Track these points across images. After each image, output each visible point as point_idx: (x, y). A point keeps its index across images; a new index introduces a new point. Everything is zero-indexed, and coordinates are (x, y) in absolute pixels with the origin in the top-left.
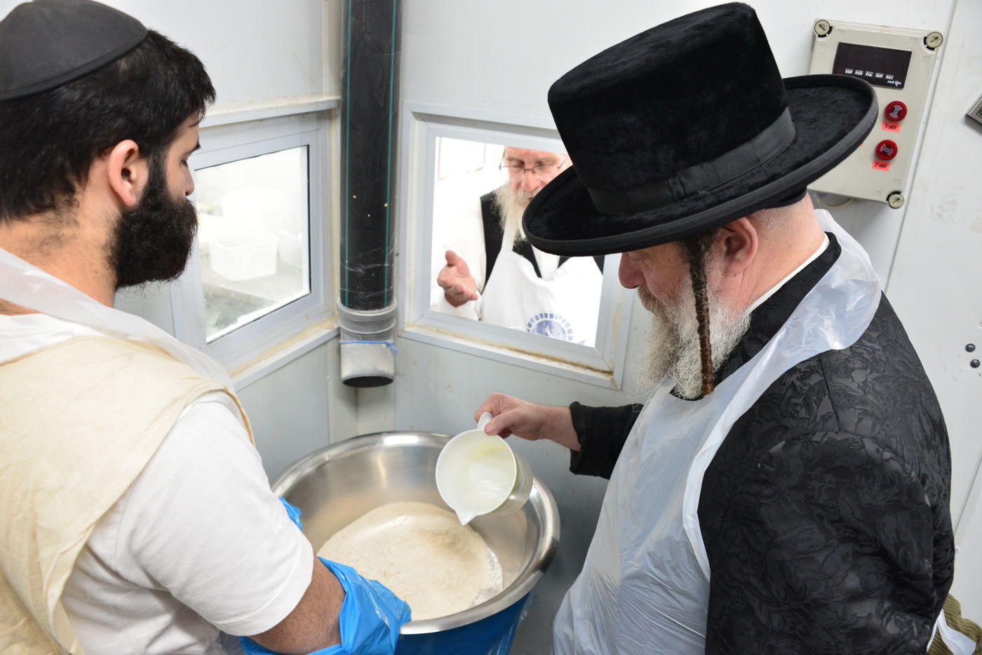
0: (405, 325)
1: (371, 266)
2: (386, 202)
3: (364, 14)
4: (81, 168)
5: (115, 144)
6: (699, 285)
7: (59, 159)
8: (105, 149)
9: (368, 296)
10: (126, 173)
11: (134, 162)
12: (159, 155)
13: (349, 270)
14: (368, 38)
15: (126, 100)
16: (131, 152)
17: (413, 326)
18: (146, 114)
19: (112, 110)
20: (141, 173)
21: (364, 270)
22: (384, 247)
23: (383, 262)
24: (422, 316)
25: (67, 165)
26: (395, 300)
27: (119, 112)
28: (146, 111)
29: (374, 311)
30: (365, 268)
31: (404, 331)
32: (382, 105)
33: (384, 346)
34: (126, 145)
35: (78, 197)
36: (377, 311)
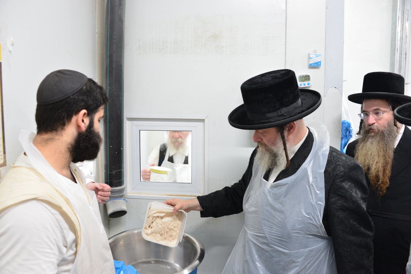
0: (127, 193)
1: (118, 171)
2: (121, 148)
3: (113, 86)
4: (69, 118)
5: (80, 111)
6: (283, 138)
7: (63, 114)
8: (77, 112)
9: (117, 182)
10: (83, 121)
11: (85, 117)
12: (93, 116)
13: (109, 173)
14: (115, 93)
15: (85, 97)
16: (85, 114)
17: (129, 194)
18: (90, 102)
19: (81, 99)
20: (87, 121)
21: (115, 172)
22: (121, 164)
23: (121, 169)
24: (133, 189)
25: (66, 116)
26: (124, 184)
27: (83, 100)
28: (90, 101)
29: (119, 187)
30: (115, 171)
31: (127, 196)
32: (120, 115)
33: (123, 200)
34: (84, 111)
35: (66, 127)
36: (120, 187)
